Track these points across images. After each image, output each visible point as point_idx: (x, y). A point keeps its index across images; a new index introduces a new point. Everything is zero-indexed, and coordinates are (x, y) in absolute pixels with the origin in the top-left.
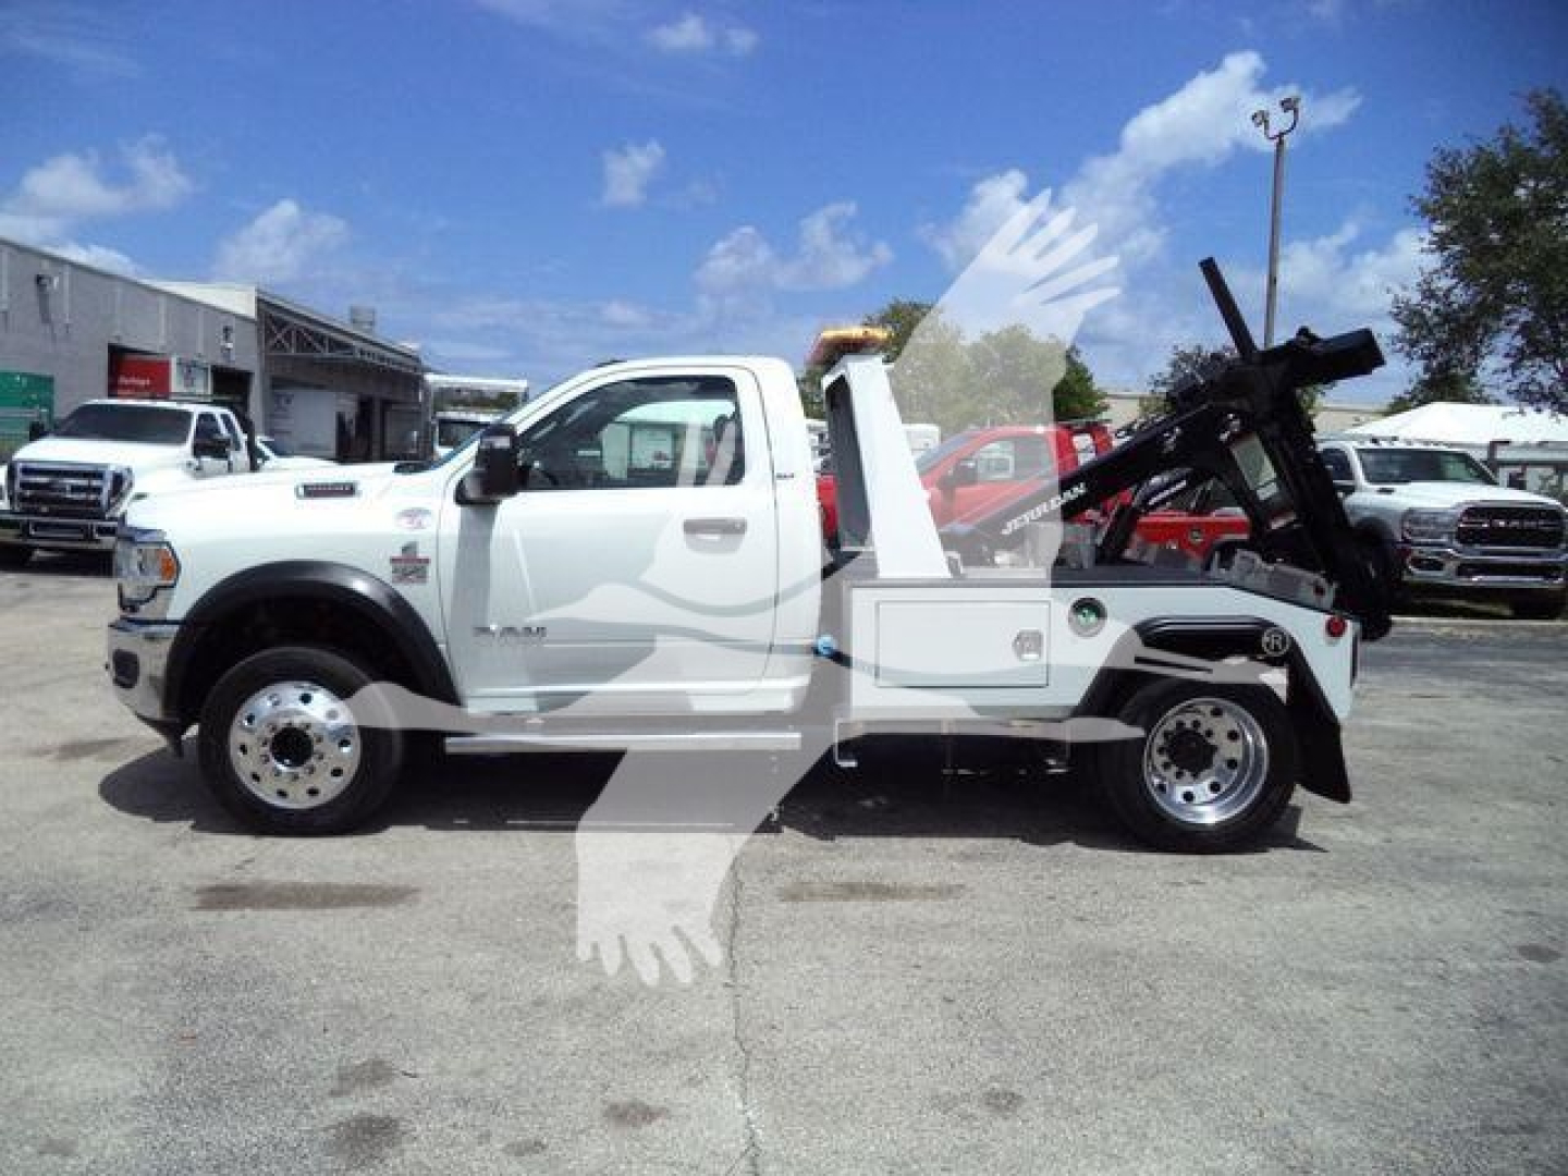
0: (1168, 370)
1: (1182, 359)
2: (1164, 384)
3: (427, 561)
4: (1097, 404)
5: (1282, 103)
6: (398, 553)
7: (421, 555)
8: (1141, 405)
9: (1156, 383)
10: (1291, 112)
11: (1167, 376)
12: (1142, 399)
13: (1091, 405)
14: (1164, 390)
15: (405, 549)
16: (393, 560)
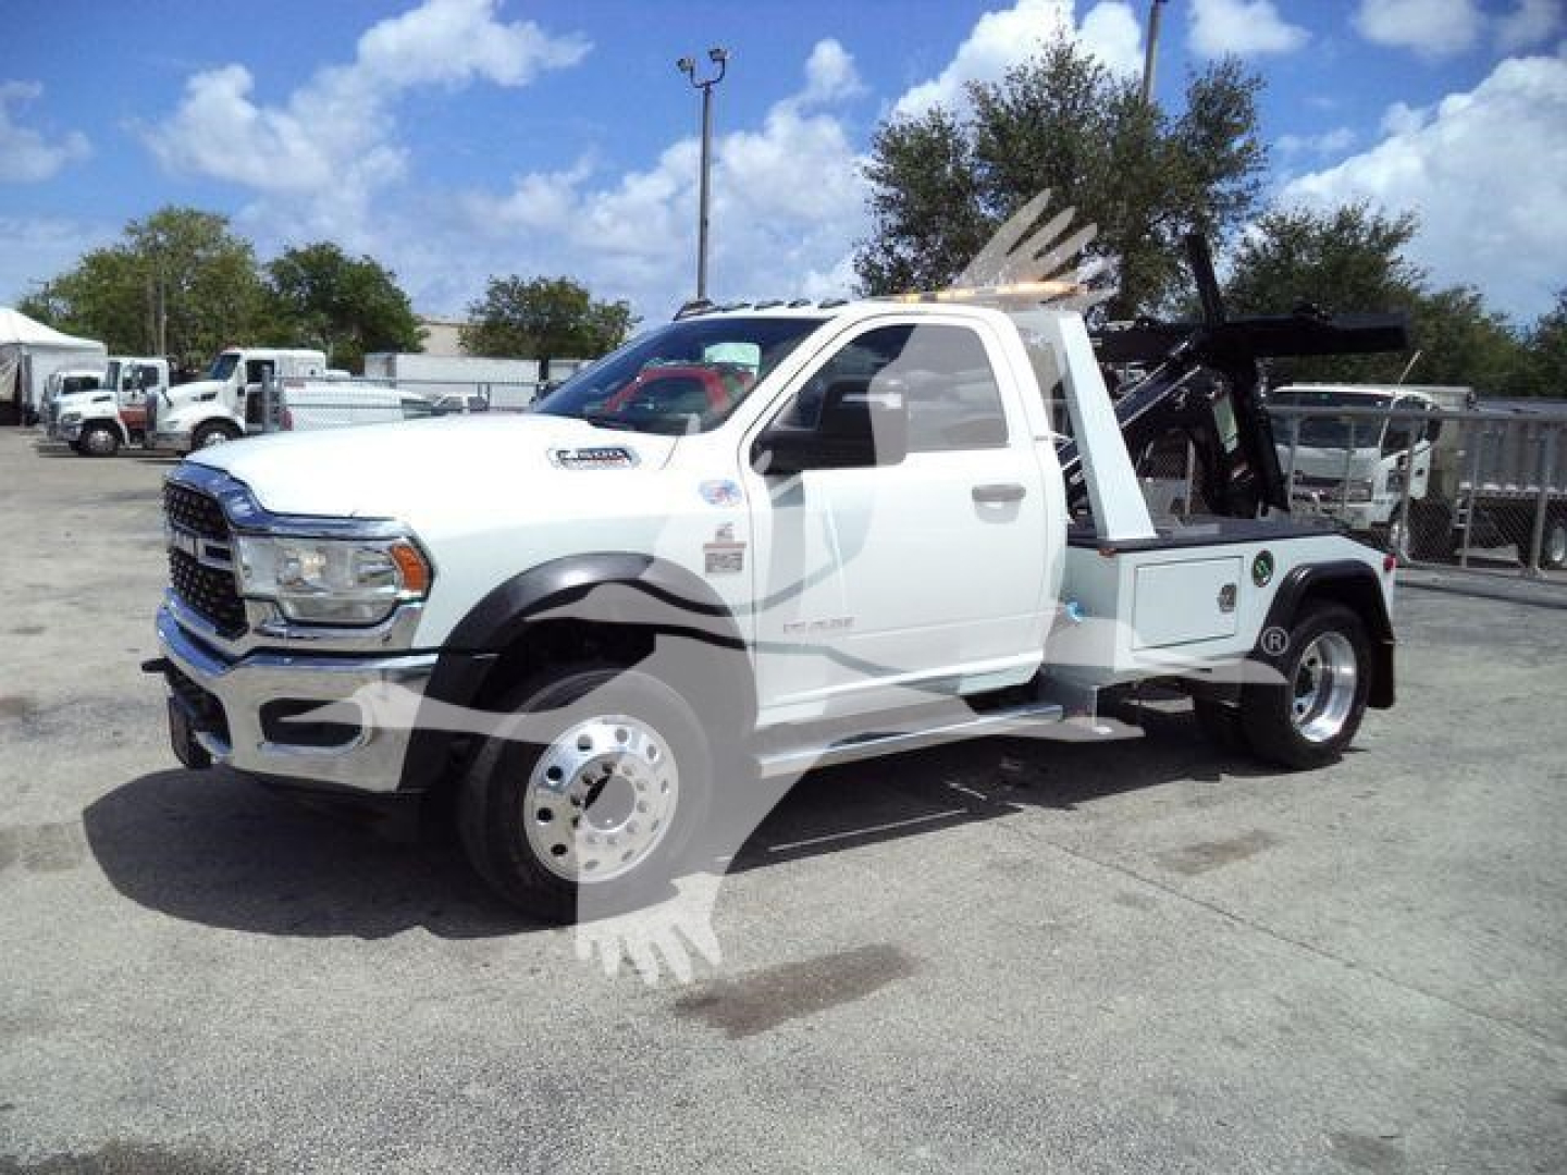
0: (485, 299)
1: (497, 288)
2: (481, 311)
3: (742, 545)
4: (417, 330)
5: (711, 53)
6: (711, 539)
7: (737, 539)
8: (460, 332)
9: (473, 311)
10: (719, 64)
11: (483, 303)
12: (461, 326)
13: (411, 331)
14: (482, 318)
15: (720, 534)
16: (707, 546)
